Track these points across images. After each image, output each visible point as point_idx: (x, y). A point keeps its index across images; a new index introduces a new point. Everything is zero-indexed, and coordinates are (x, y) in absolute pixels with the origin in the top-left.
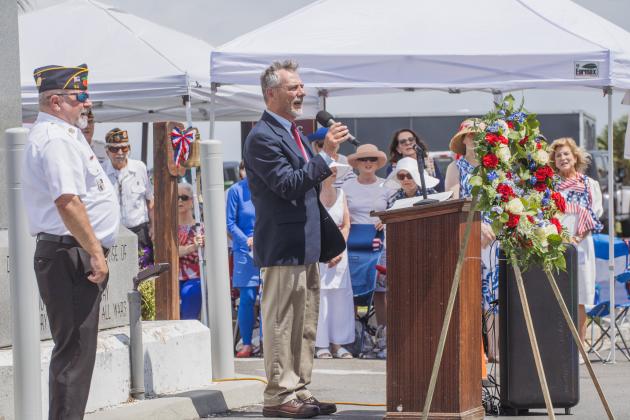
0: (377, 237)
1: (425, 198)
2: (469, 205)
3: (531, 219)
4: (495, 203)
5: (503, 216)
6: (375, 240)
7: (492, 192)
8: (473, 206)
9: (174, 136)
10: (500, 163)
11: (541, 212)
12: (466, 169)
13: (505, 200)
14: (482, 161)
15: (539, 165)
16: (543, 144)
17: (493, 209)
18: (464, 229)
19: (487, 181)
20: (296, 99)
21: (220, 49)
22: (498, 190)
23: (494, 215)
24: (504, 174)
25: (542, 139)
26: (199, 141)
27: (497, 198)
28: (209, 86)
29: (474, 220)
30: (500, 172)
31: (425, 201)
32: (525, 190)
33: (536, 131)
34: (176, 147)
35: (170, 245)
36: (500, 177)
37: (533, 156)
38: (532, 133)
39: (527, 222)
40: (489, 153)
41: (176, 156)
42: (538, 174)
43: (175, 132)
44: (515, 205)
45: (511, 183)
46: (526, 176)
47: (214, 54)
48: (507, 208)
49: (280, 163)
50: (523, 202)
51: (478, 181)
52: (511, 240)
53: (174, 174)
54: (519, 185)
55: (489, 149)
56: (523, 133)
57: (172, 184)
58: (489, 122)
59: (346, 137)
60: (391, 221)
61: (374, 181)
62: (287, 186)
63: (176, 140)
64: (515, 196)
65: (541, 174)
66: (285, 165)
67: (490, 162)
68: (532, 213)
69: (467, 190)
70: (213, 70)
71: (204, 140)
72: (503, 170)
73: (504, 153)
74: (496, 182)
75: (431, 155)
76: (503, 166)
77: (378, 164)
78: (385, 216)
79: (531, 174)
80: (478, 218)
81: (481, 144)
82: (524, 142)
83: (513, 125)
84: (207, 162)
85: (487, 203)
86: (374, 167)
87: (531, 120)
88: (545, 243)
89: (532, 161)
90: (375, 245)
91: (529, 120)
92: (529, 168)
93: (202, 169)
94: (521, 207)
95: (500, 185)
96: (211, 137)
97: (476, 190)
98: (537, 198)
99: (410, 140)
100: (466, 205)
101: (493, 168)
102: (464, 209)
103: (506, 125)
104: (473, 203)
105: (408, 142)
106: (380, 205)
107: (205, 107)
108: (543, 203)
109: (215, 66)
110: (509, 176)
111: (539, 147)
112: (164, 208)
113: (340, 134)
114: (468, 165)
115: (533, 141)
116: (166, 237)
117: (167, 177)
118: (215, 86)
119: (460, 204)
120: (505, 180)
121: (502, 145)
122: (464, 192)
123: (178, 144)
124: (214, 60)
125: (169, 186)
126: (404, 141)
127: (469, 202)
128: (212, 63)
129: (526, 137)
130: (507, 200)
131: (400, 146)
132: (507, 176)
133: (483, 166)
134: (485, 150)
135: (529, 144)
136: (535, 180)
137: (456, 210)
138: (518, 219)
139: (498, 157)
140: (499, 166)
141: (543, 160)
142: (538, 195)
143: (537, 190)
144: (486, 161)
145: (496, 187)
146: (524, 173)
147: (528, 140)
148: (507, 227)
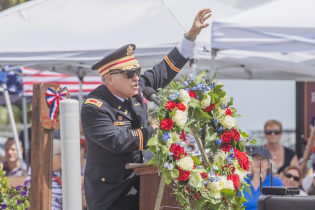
3: (204, 175)
4: (168, 160)
5: (174, 171)
7: (166, 151)
9: (48, 96)
10: (174, 126)
13: (176, 157)
14: (160, 124)
15: (227, 129)
19: (163, 141)
22: (171, 150)
24: (178, 136)
30: (174, 134)
34: (51, 105)
35: (42, 188)
36: (173, 138)
37: (220, 120)
38: (218, 101)
40: (167, 118)
41: (51, 112)
42: (225, 136)
43: (49, 92)
44: (186, 163)
45: (183, 144)
46: (213, 137)
48: (178, 164)
52: (184, 193)
53: (49, 128)
55: (167, 114)
56: (207, 101)
57: (46, 136)
63: (50, 99)
64: (186, 154)
65: (228, 136)
67: (166, 125)
72: (178, 132)
73: (180, 118)
74: (170, 142)
76: (178, 129)
79: (218, 136)
82: (210, 109)
83: (196, 94)
87: (217, 89)
88: (218, 196)
89: (219, 125)
92: (217, 131)
95: (173, 145)
98: (223, 157)
101: (169, 131)
103: (186, 94)
112: (38, 156)
115: (220, 109)
116: (39, 181)
117: (42, 130)
120: (179, 141)
123: (53, 102)
125: (43, 137)
129: (212, 105)
130: (179, 158)
132: (181, 138)
135: (216, 110)
136: (221, 141)
138: (188, 175)
139: (174, 121)
140: (174, 128)
141: (229, 125)
142: (224, 154)
143: (223, 150)
144: (163, 124)
145: (169, 147)
146: (211, 135)
147: (214, 107)
148: (178, 181)
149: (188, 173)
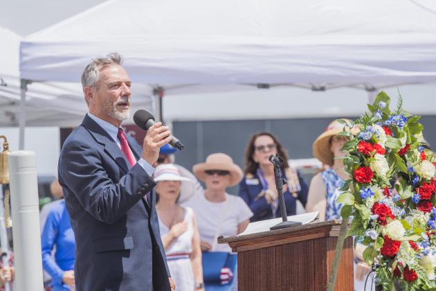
0: (225, 266)
1: (285, 220)
2: (338, 228)
3: (414, 246)
4: (370, 226)
5: (378, 241)
6: (224, 270)
7: (367, 213)
8: (343, 230)
10: (375, 177)
11: (426, 237)
12: (334, 184)
13: (382, 222)
14: (354, 175)
15: (423, 179)
16: (428, 153)
17: (367, 233)
18: (333, 258)
19: (360, 200)
20: (120, 100)
21: (32, 38)
22: (373, 211)
23: (368, 240)
24: (380, 191)
25: (425, 147)
26: (8, 153)
27: (372, 220)
28: (18, 84)
29: (344, 247)
30: (375, 189)
31: (285, 223)
32: (407, 211)
33: (420, 137)
36: (376, 195)
37: (416, 168)
38: (414, 141)
39: (410, 249)
40: (363, 166)
42: (423, 190)
44: (395, 229)
45: (389, 202)
46: (407, 193)
47: (24, 45)
48: (385, 232)
49: (96, 177)
50: (404, 224)
51: (348, 199)
54: (399, 204)
55: (362, 160)
56: (403, 141)
58: (362, 126)
59: (168, 140)
60: (243, 248)
61: (223, 200)
62: (102, 205)
64: (393, 217)
65: (427, 190)
66: (102, 180)
67: (363, 176)
68: (415, 238)
69: (335, 210)
70: (22, 65)
71: (13, 151)
72: (380, 185)
73: (380, 165)
74: (371, 201)
75: (294, 164)
76: (380, 181)
77: (231, 180)
78: (235, 243)
79: (414, 190)
80: (349, 243)
81: (352, 154)
82: (404, 152)
83: (391, 131)
84: (18, 179)
85: (361, 226)
86: (223, 182)
87: (413, 123)
88: (432, 276)
89: (415, 175)
90: (223, 277)
91: (411, 125)
92: (411, 183)
93: (11, 187)
94: (403, 231)
95: (376, 204)
96: (21, 147)
97: (347, 211)
98: (422, 220)
99: (270, 146)
100: (334, 228)
101: (368, 184)
102: (332, 234)
103: (382, 131)
104: (343, 226)
105: (267, 149)
106: (230, 229)
107: (13, 109)
108: (429, 225)
109: (25, 59)
110: (386, 193)
111: (424, 157)
113: (159, 136)
114: (336, 177)
115: (416, 151)
118: (25, 83)
119: (327, 227)
120: (382, 199)
121: (378, 156)
122: (331, 212)
124: (24, 51)
126: (261, 148)
127: (338, 224)
128: (22, 55)
129: (408, 146)
130: (384, 223)
131: (257, 152)
132: (384, 194)
133: (355, 181)
134: (357, 162)
135: (410, 154)
136: (418, 197)
137: (322, 235)
138: (399, 246)
139: (373, 171)
140: (375, 180)
141: (428, 174)
142: (422, 216)
143: (422, 210)
144: (358, 174)
145: (371, 207)
146: (404, 190)
147: (409, 149)
148: (382, 256)
149: (398, 243)
